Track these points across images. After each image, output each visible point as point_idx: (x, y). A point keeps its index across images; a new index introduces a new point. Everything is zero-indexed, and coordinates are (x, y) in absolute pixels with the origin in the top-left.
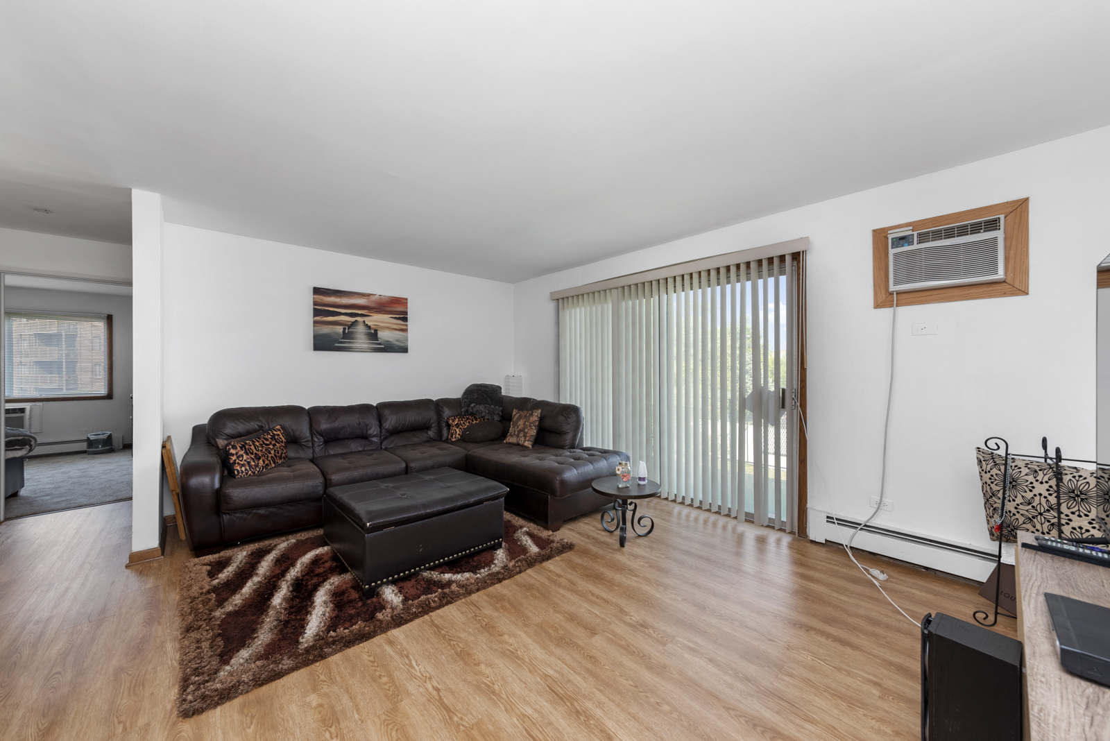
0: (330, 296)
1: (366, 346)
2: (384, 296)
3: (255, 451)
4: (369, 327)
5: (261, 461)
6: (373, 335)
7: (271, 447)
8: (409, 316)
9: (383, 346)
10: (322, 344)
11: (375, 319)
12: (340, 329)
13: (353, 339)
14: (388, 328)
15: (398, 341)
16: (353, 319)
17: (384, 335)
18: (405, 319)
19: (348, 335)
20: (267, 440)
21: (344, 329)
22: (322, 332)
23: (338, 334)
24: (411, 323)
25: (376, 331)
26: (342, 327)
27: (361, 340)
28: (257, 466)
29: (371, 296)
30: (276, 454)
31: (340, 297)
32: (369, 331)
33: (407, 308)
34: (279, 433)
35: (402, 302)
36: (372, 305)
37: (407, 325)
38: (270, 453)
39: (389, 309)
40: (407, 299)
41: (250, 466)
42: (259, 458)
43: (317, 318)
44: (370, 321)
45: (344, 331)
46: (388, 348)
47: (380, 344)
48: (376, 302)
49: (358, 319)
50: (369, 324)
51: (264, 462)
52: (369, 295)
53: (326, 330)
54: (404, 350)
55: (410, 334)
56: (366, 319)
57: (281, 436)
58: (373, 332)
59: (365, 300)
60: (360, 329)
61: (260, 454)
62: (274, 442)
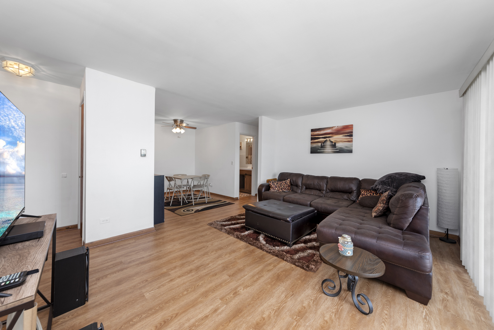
0: (316, 132)
1: (330, 151)
2: (340, 126)
3: (276, 185)
4: (332, 142)
5: (277, 188)
6: (334, 145)
7: (283, 185)
8: (354, 134)
9: (338, 150)
10: (314, 151)
11: (335, 138)
12: (320, 144)
13: (325, 148)
14: (341, 141)
15: (346, 147)
16: (325, 140)
17: (339, 145)
18: (351, 136)
19: (323, 147)
20: (283, 182)
21: (321, 144)
22: (313, 146)
23: (319, 146)
24: (354, 137)
25: (335, 143)
26: (321, 143)
27: (328, 148)
28: (275, 189)
29: (334, 128)
30: (284, 188)
31: (320, 131)
32: (332, 144)
33: (353, 130)
34: (288, 181)
35: (350, 127)
36: (333, 132)
37: (352, 139)
38: (281, 187)
39: (342, 132)
40: (352, 125)
41: (273, 189)
42: (277, 187)
43: (312, 141)
44: (332, 139)
45: (321, 145)
46: (341, 151)
47: (337, 149)
48: (336, 130)
49: (327, 139)
50: (332, 140)
51: (278, 189)
52: (332, 127)
53: (315, 145)
54: (351, 151)
55: (354, 143)
56: (330, 138)
57: (288, 183)
58: (334, 144)
59: (331, 130)
60: (328, 143)
61: (277, 186)
62: (284, 184)
